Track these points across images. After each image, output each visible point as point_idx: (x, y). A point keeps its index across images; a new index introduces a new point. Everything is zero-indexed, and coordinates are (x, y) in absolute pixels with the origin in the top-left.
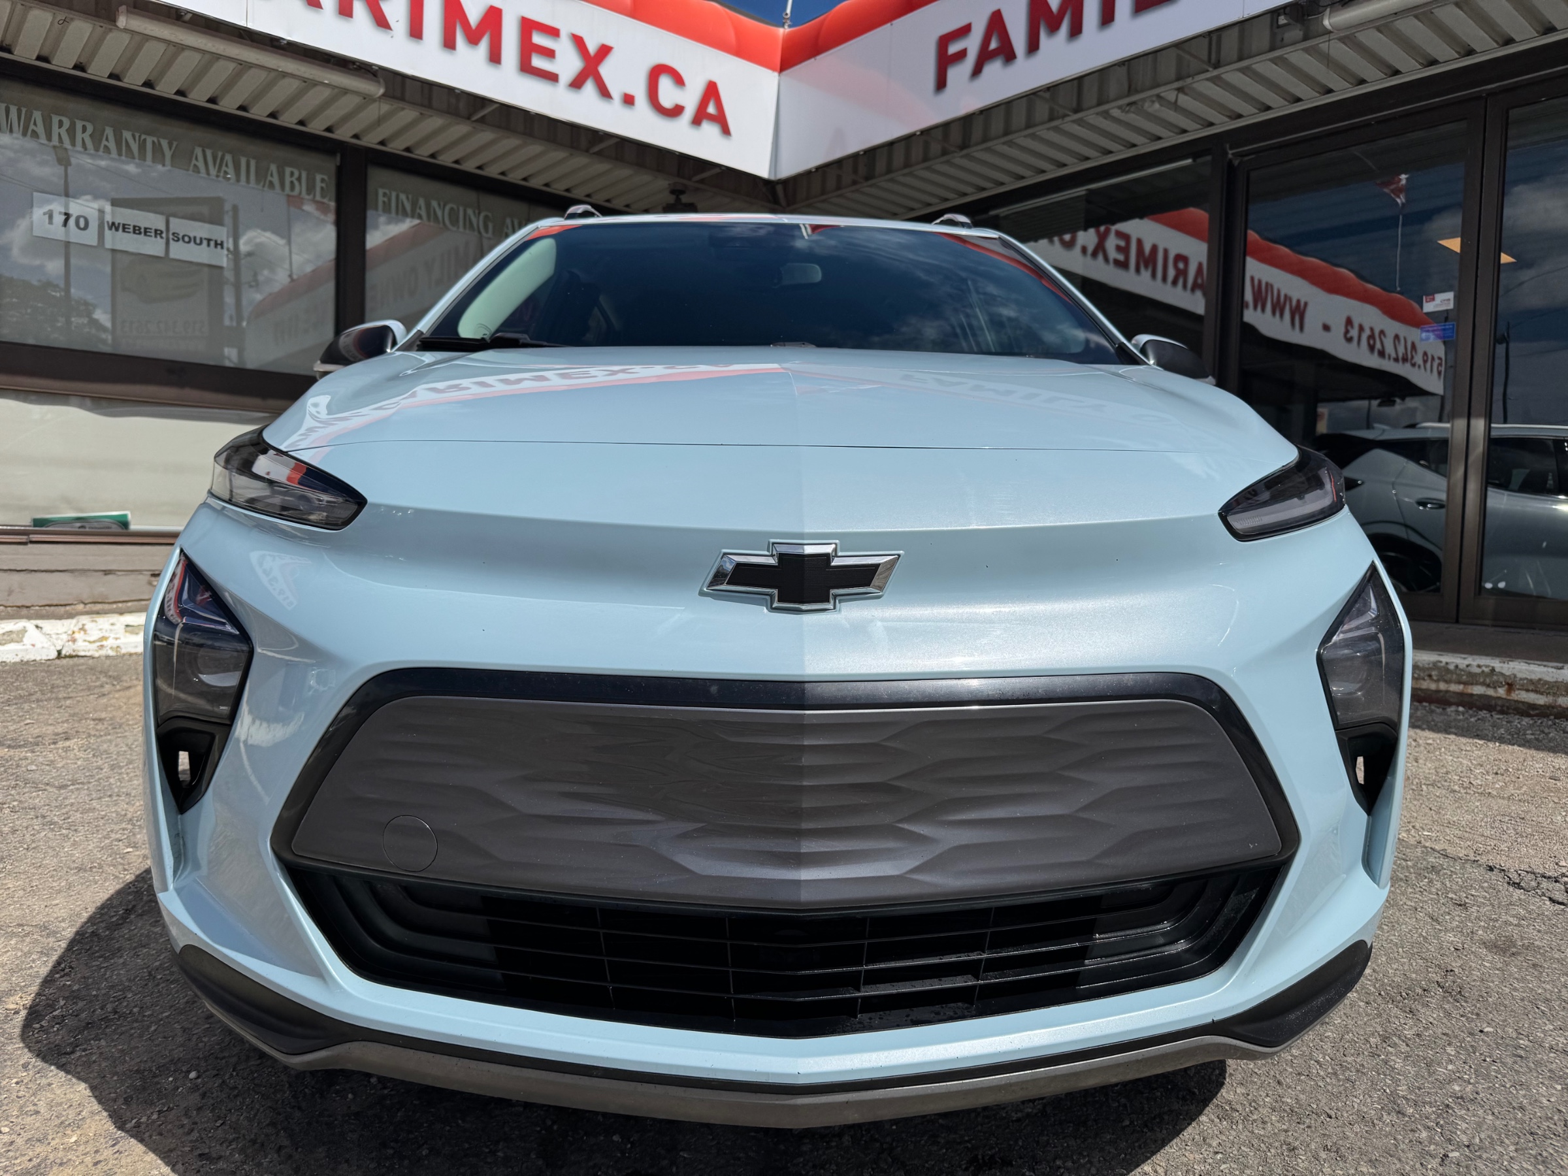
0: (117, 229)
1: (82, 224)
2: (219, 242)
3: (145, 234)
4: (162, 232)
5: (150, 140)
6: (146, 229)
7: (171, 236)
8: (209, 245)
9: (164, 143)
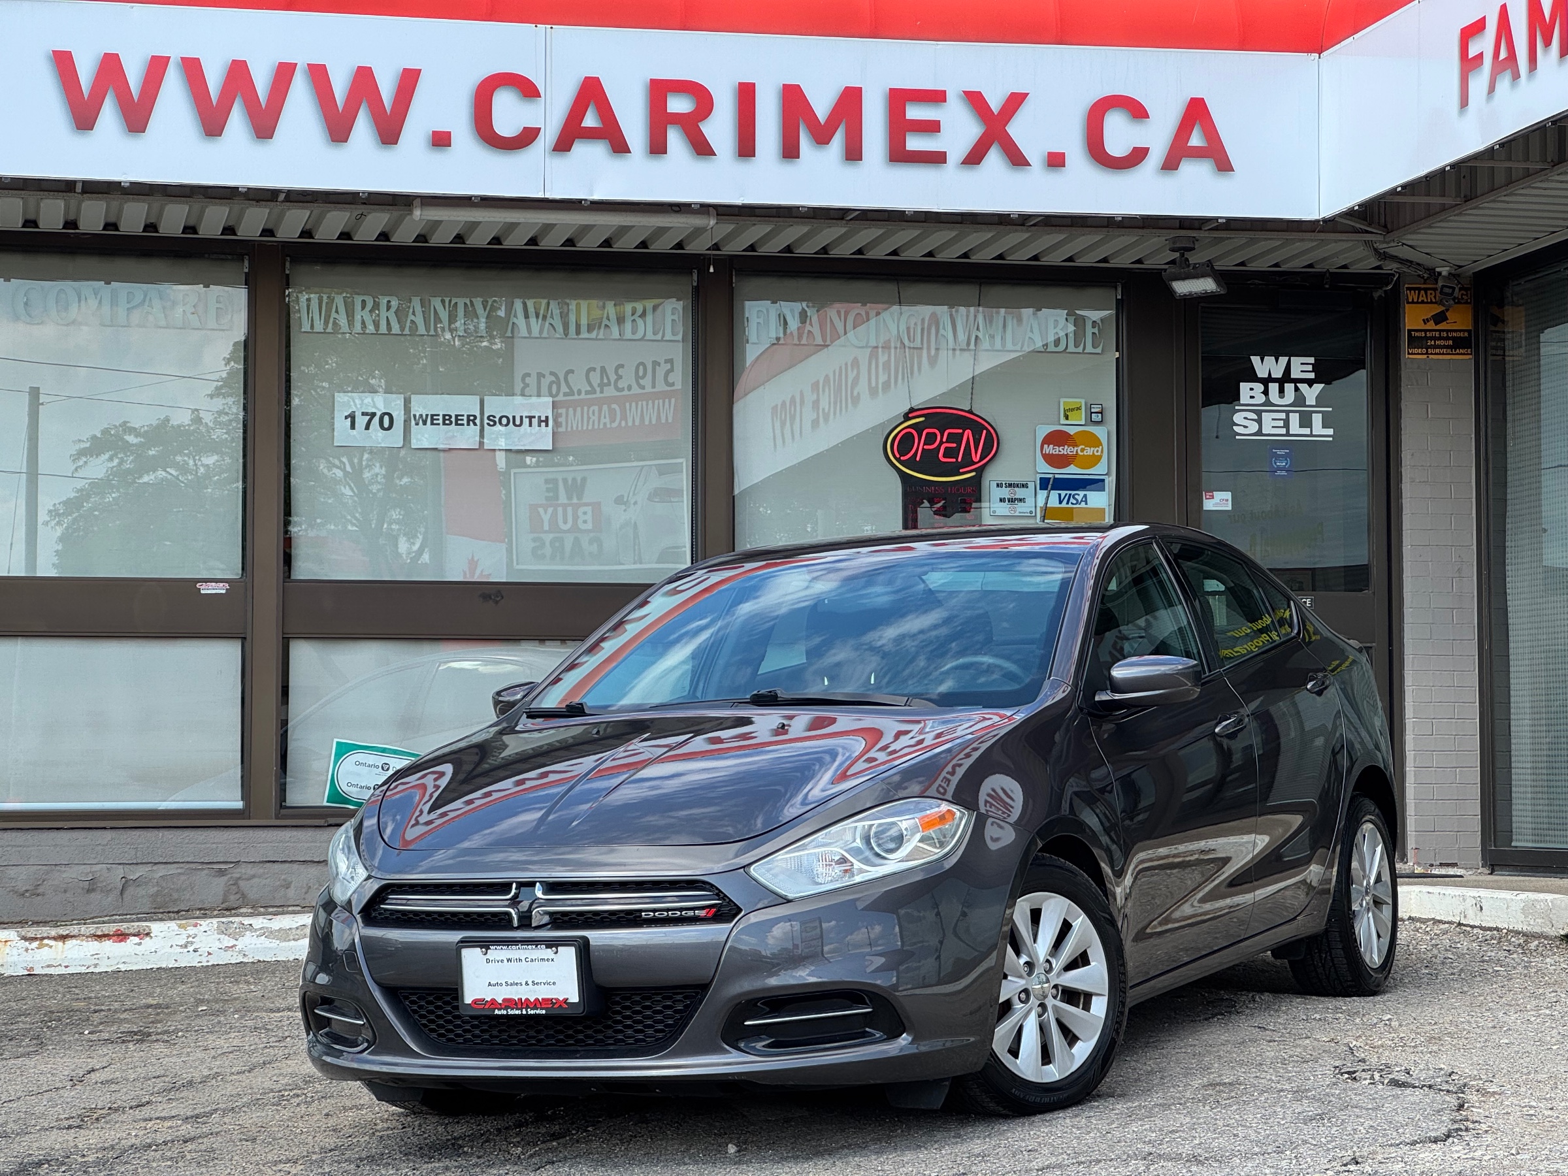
0: (425, 423)
1: (386, 424)
2: (543, 418)
3: (457, 424)
4: (475, 417)
5: (461, 302)
6: (457, 416)
7: (486, 421)
8: (530, 425)
9: (478, 302)
